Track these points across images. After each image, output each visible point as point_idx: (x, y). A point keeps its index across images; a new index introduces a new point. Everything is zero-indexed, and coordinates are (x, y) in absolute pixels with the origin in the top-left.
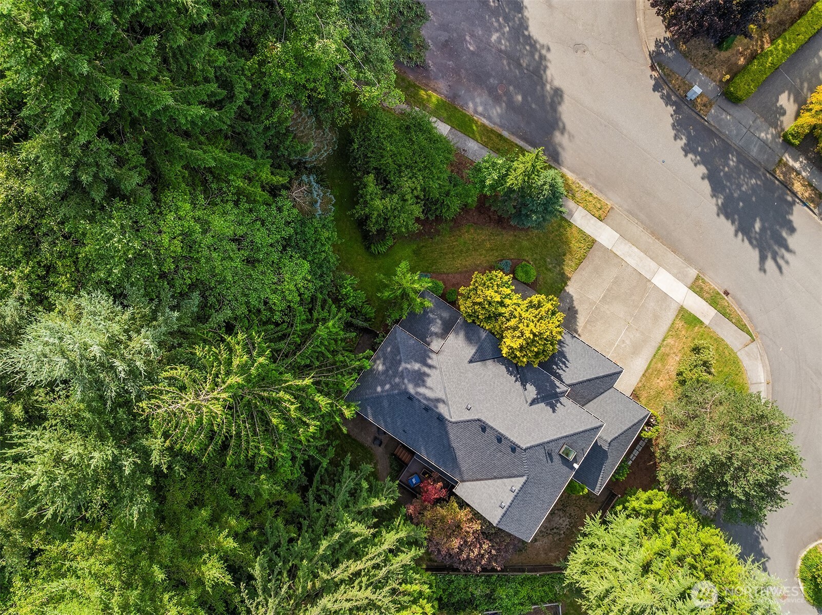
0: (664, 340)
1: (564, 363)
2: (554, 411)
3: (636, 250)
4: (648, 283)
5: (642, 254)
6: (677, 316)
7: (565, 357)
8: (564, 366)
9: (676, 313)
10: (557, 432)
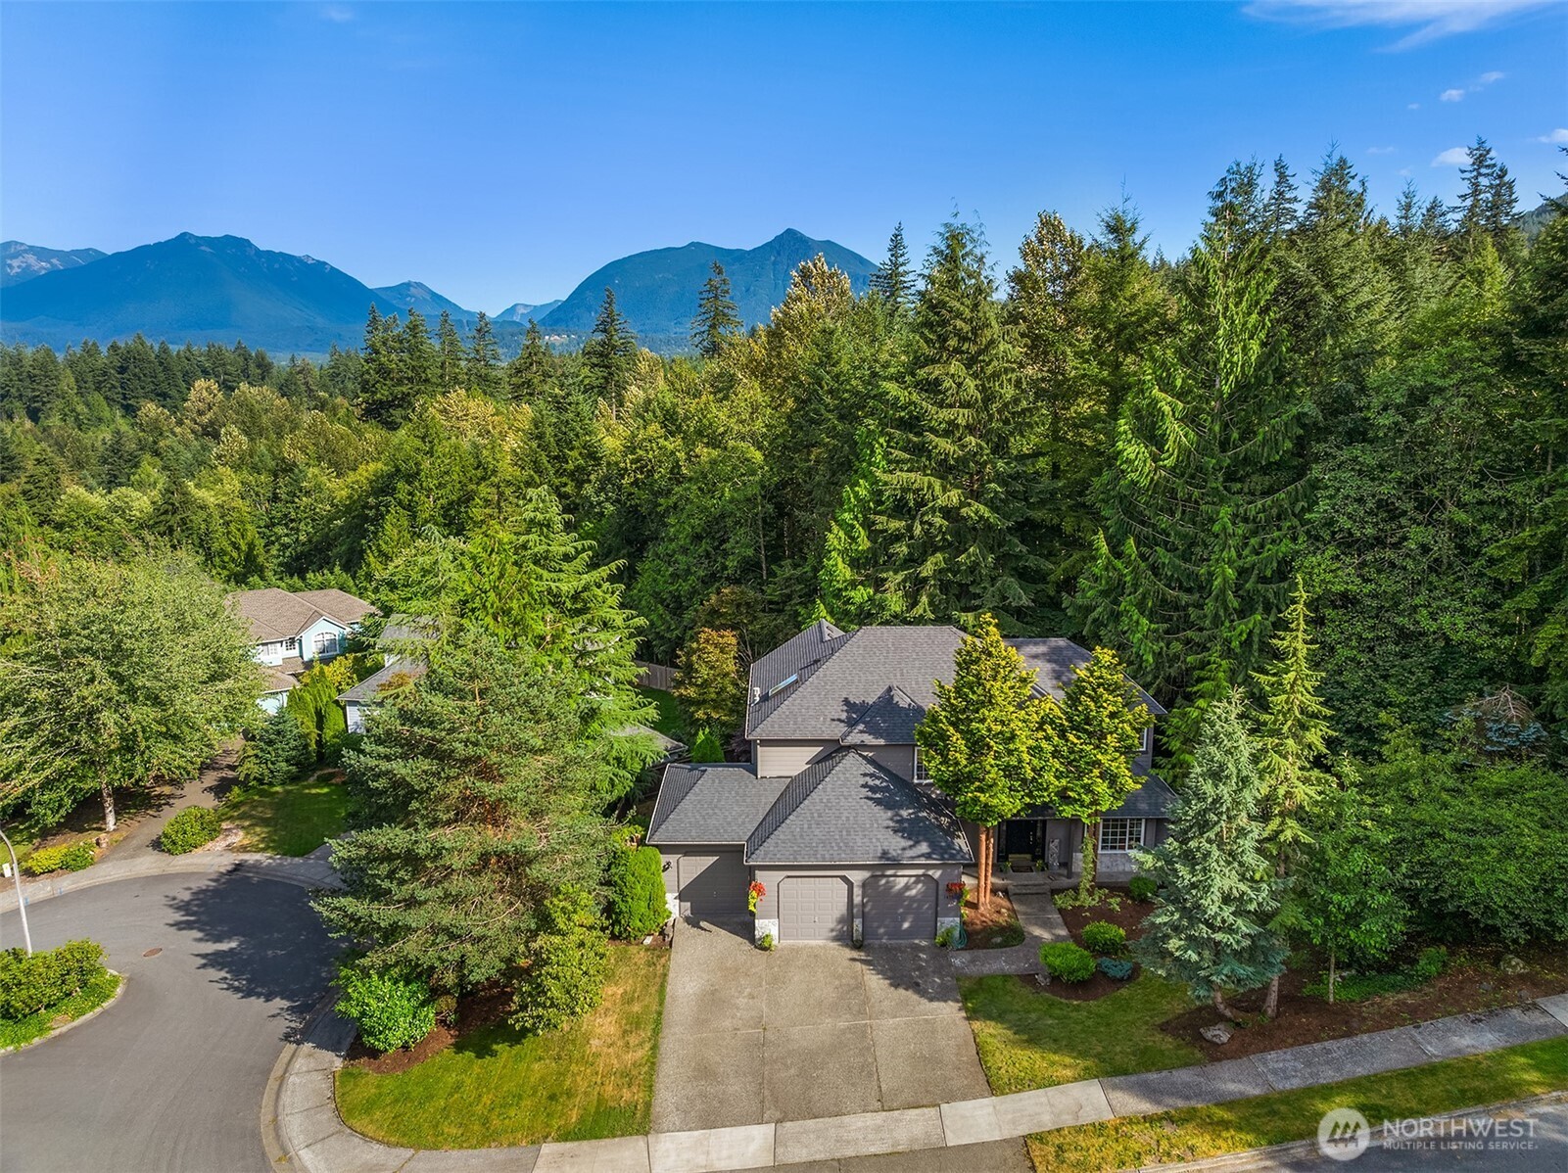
0: (654, 1048)
1: (874, 789)
2: (846, 701)
3: (873, 1150)
4: (778, 1115)
5: (850, 1152)
6: (648, 1105)
7: (878, 802)
8: (871, 783)
9: (656, 1109)
10: (825, 676)
